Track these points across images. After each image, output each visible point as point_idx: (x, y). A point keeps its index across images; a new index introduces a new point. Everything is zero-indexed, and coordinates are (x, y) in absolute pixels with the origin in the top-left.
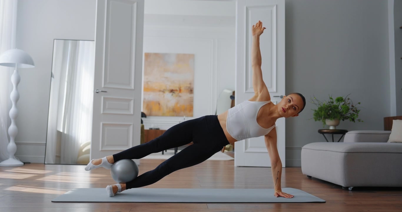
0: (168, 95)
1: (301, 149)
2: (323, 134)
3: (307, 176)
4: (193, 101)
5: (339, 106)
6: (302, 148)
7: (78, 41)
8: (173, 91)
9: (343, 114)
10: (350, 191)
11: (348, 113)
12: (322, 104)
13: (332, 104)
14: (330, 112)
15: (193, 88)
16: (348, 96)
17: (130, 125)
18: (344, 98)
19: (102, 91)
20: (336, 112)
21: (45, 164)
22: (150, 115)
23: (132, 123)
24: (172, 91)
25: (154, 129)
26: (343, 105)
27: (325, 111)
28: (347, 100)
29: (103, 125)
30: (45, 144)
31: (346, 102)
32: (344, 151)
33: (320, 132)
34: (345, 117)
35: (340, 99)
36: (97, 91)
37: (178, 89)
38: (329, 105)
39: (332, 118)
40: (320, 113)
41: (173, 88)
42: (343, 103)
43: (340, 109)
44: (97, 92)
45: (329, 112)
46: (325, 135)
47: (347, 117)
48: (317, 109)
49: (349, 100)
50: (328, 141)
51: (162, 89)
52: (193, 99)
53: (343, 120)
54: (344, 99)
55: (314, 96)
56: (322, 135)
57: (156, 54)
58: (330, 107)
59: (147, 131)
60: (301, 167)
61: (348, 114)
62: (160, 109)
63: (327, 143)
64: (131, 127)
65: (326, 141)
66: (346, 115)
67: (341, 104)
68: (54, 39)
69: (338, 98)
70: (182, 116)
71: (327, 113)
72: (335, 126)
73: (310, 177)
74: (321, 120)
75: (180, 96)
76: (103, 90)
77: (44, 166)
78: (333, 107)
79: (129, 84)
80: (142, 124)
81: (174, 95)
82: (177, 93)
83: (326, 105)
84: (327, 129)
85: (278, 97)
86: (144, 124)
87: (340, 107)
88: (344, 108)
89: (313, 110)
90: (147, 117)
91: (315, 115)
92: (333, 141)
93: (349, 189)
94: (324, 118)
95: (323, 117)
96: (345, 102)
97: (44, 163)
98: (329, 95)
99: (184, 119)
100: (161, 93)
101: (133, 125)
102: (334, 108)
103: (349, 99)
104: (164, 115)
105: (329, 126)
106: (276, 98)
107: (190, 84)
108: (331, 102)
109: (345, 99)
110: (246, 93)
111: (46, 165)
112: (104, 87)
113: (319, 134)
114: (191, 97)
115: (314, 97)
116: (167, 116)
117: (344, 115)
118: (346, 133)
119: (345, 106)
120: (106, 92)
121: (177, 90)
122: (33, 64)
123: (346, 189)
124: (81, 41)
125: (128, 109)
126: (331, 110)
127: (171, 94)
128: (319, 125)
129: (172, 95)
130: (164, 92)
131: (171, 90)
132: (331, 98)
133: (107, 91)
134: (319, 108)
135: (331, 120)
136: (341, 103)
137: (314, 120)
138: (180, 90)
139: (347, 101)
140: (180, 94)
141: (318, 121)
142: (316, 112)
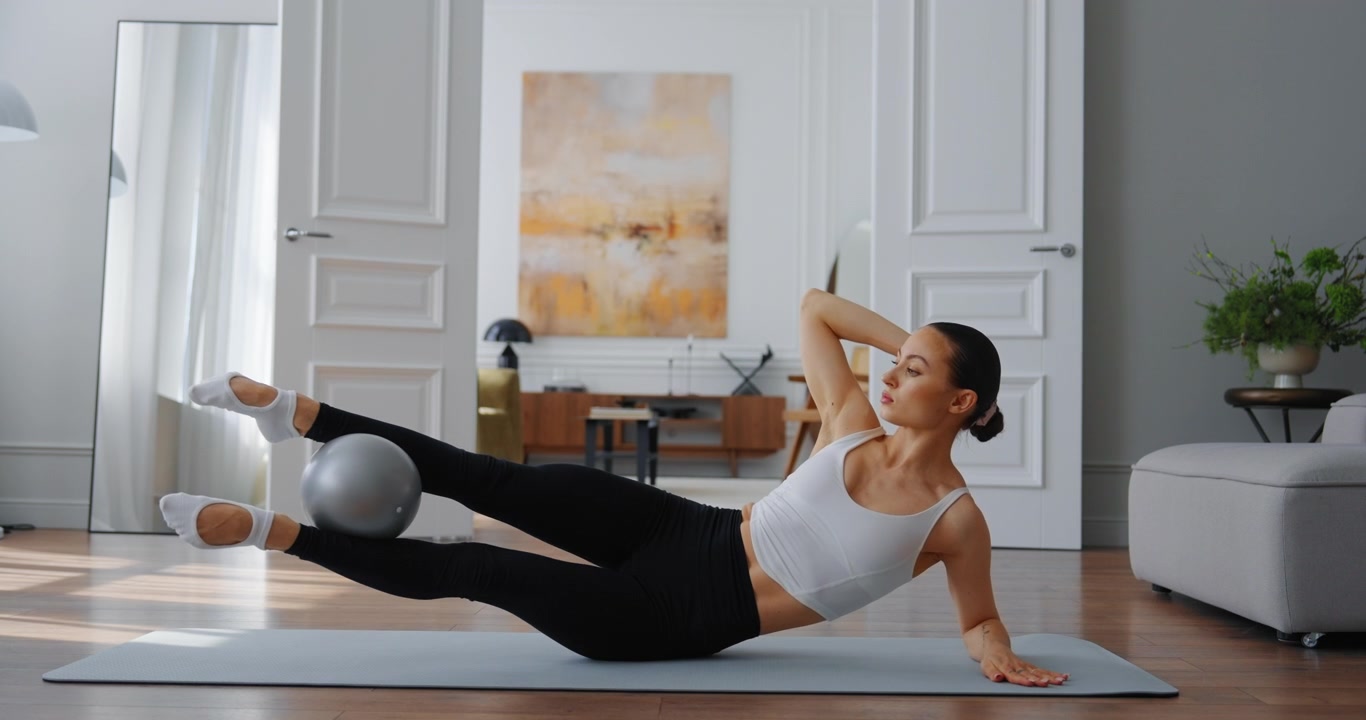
0: (622, 249)
1: (1129, 473)
2: (1249, 410)
3: (1151, 588)
4: (725, 274)
5: (1317, 286)
6: (1133, 467)
7: (241, 27)
8: (643, 232)
9: (1334, 323)
10: (1312, 652)
11: (1357, 319)
12: (1242, 280)
13: (1287, 280)
14: (1276, 312)
15: (725, 219)
16: (1357, 243)
17: (427, 374)
18: (1341, 253)
19: (311, 235)
20: (1303, 316)
21: (90, 531)
22: (549, 332)
23: (439, 366)
24: (638, 231)
25: (566, 389)
26: (1337, 281)
27: (1253, 309)
28: (1355, 260)
29: (318, 371)
30: (91, 453)
31: (1348, 272)
32: (1285, 481)
33: (1235, 398)
34: (1344, 336)
35: (1324, 259)
36: (292, 233)
37: (663, 223)
38: (1275, 282)
39: (1281, 338)
40: (1231, 317)
41: (644, 221)
42: (1338, 273)
43: (1321, 302)
44: (292, 239)
45: (1271, 312)
46: (1257, 412)
47: (1352, 333)
48: (1220, 304)
49: (1360, 262)
50: (1266, 440)
51: (596, 225)
52: (726, 265)
53: (1335, 348)
54: (1340, 260)
55: (1205, 244)
56: (1241, 411)
57: (569, 77)
58: (1275, 292)
59: (536, 397)
60: (1126, 548)
61: (1356, 323)
62: (587, 306)
63: (1267, 444)
64: (436, 383)
65: (1260, 438)
66: (1349, 325)
67: (1329, 278)
68: (119, 22)
69: (1315, 254)
70: (682, 335)
71: (1264, 318)
72: (1297, 373)
73: (1164, 594)
74: (1238, 351)
75: (671, 253)
76: (317, 230)
77: (89, 541)
78: (1288, 291)
79: (425, 202)
80: (510, 371)
81: (646, 247)
82: (657, 238)
83: (1261, 286)
84: (1268, 386)
85: (1053, 249)
86: (522, 370)
87: (1320, 293)
88: (1337, 297)
89: (1207, 307)
90: (535, 339)
91: (1209, 327)
92: (1289, 440)
93: (1307, 641)
94: (1247, 338)
95: (1243, 335)
96: (1346, 271)
97: (85, 526)
98: (1272, 239)
99: (690, 347)
100: (593, 240)
101: (444, 371)
102: (1295, 294)
103: (1360, 257)
104: (604, 331)
105: (1274, 374)
106: (1046, 254)
107: (714, 200)
108: (1284, 271)
109: (1346, 258)
110: (913, 234)
111: (95, 537)
112: (319, 218)
113: (1230, 407)
114: (717, 258)
115: (1208, 252)
116: (618, 336)
117: (1336, 326)
118: (1332, 404)
119: (1342, 289)
120: (327, 236)
121: (657, 228)
122: (30, 126)
123: (1295, 639)
124: (253, 29)
125: (422, 308)
126: (1277, 304)
127: (635, 242)
128: (1231, 368)
129: (639, 248)
130: (602, 234)
131: (634, 225)
132: (1285, 256)
133: (331, 233)
134: (1228, 299)
135: (1279, 347)
136: (1327, 274)
137: (1206, 349)
138: (672, 228)
139: (1353, 264)
140: (672, 244)
141: (1221, 355)
142: (1217, 315)
